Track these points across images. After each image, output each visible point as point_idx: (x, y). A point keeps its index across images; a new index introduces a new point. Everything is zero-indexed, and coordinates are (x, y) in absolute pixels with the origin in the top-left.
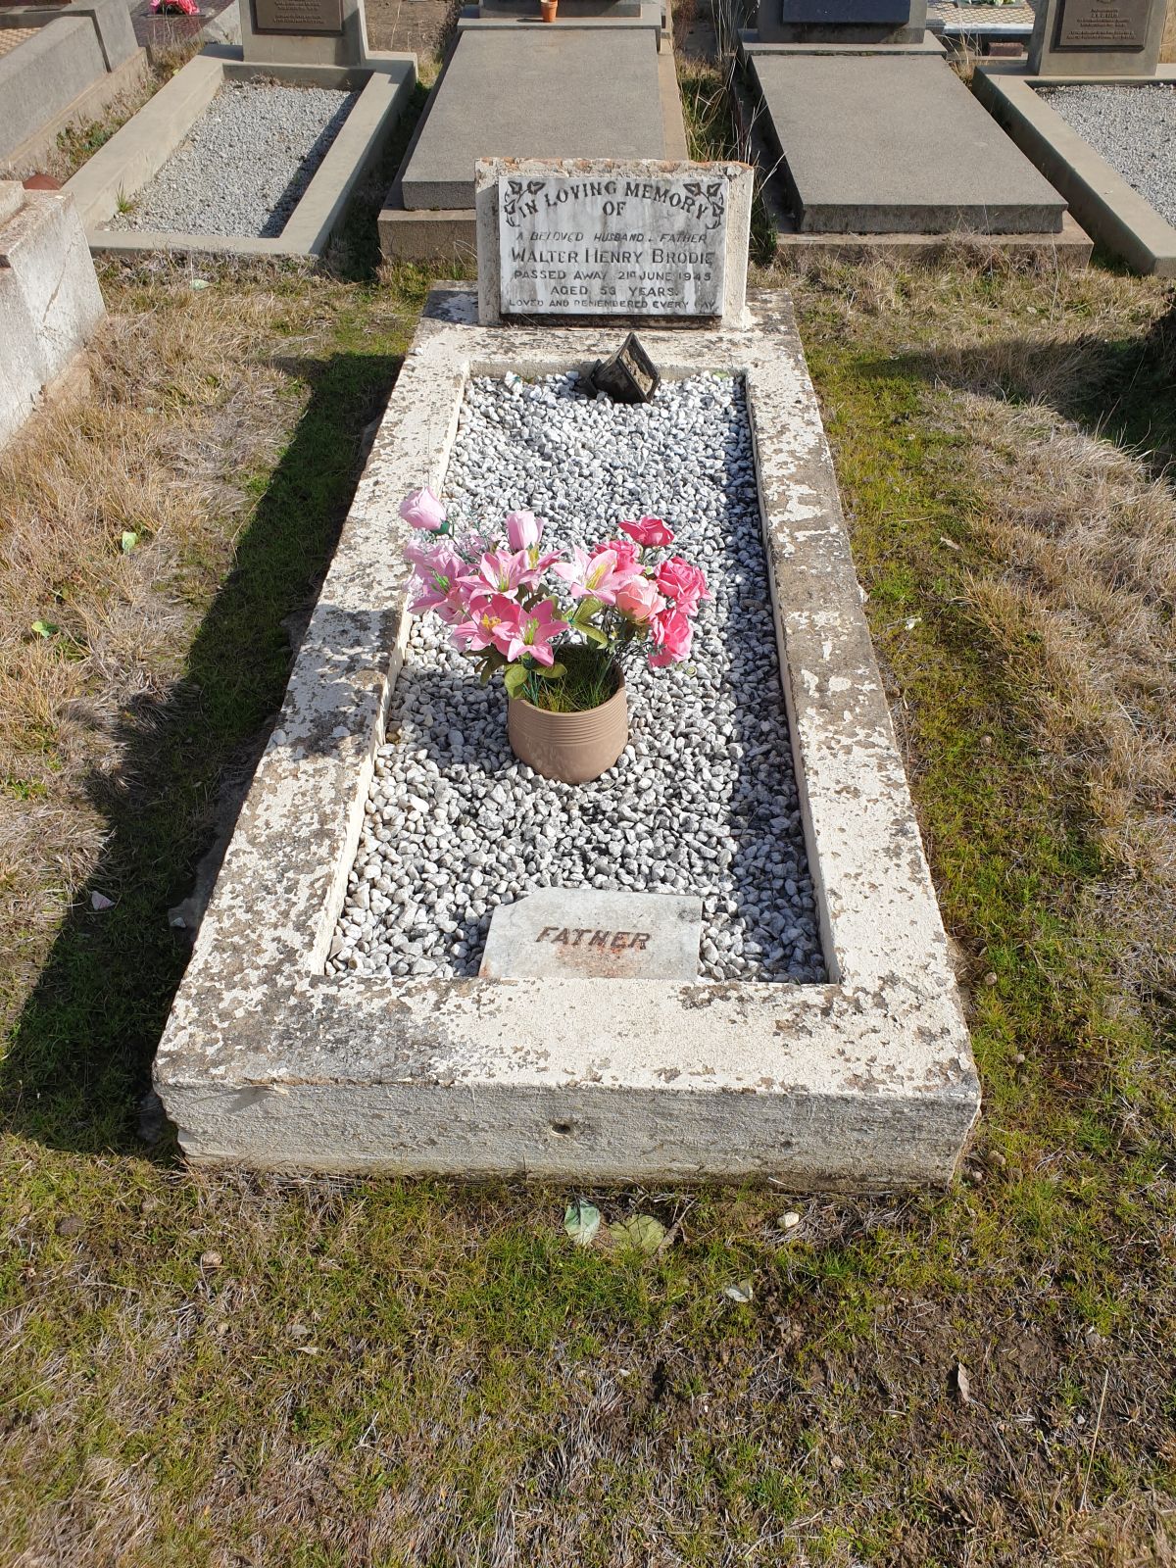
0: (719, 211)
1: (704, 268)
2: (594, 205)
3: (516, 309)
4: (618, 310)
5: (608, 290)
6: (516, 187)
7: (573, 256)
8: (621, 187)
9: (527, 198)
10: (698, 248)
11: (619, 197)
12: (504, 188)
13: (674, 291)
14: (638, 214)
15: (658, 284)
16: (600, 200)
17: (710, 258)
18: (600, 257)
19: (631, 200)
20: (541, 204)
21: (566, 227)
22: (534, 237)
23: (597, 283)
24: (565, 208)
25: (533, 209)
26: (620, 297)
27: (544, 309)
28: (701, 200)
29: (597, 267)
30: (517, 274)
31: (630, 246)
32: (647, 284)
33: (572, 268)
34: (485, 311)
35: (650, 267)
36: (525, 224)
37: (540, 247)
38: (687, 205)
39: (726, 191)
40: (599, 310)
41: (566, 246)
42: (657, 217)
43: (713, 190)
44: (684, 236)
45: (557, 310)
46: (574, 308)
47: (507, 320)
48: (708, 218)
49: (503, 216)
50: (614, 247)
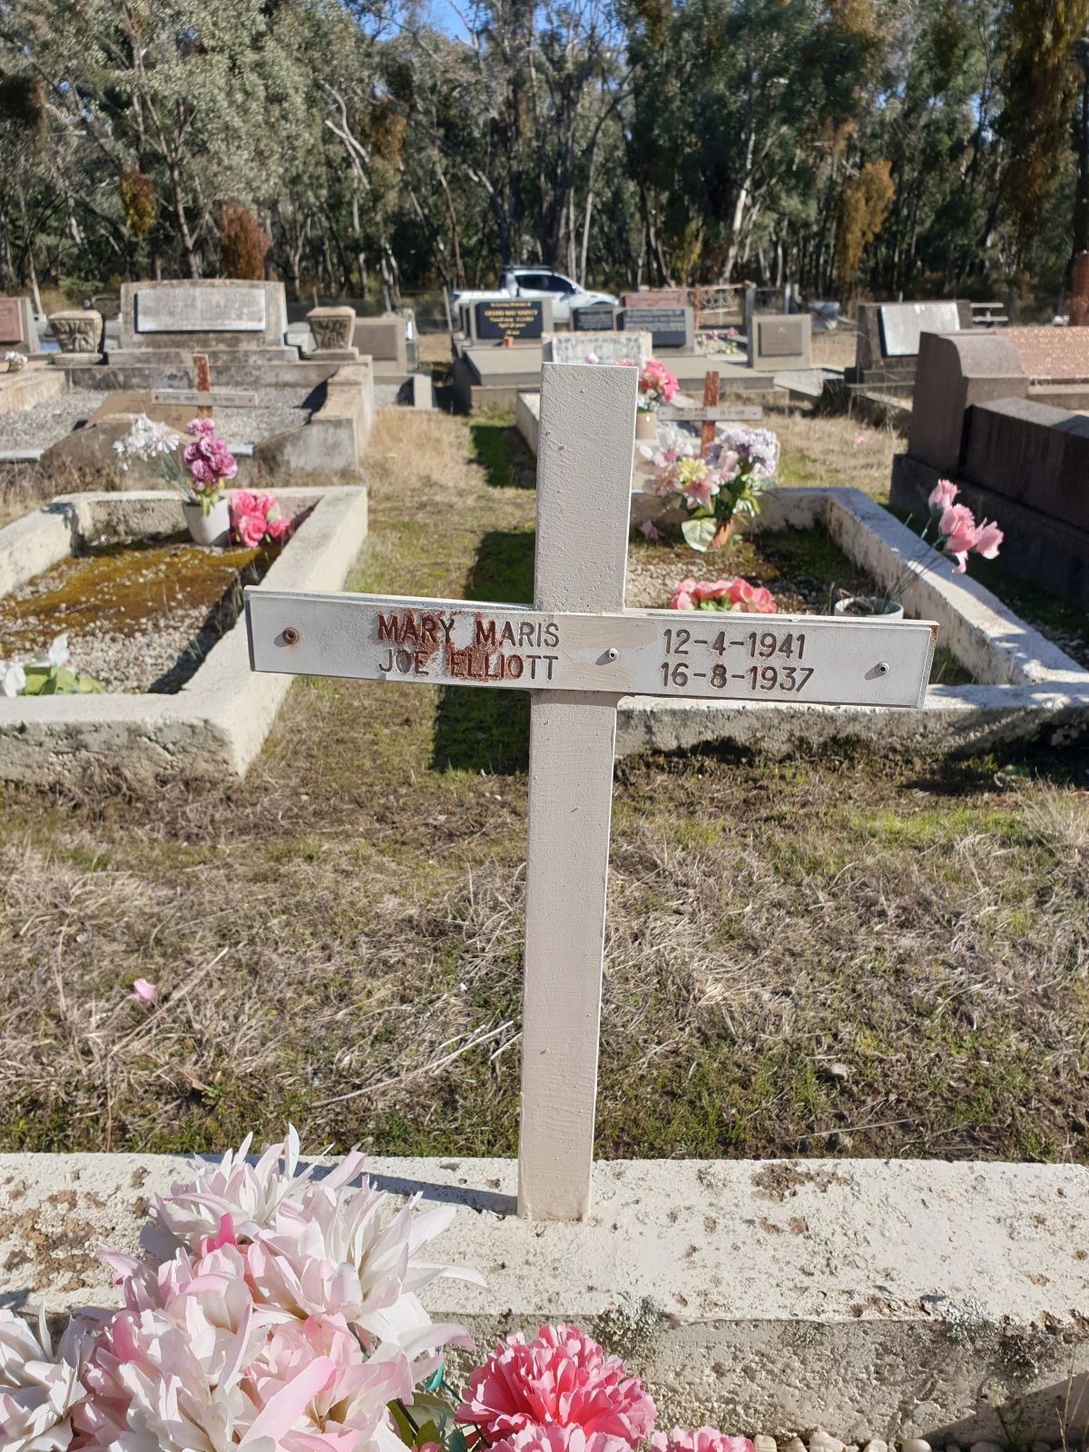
0: (639, 347)
2: (591, 347)
6: (560, 341)
8: (601, 340)
9: (564, 345)
16: (593, 345)
19: (605, 345)
20: (570, 347)
21: (580, 355)
24: (579, 348)
25: (567, 348)
28: (632, 344)
36: (564, 354)
38: (627, 345)
39: (641, 340)
43: (636, 340)
48: (635, 350)
49: (555, 351)
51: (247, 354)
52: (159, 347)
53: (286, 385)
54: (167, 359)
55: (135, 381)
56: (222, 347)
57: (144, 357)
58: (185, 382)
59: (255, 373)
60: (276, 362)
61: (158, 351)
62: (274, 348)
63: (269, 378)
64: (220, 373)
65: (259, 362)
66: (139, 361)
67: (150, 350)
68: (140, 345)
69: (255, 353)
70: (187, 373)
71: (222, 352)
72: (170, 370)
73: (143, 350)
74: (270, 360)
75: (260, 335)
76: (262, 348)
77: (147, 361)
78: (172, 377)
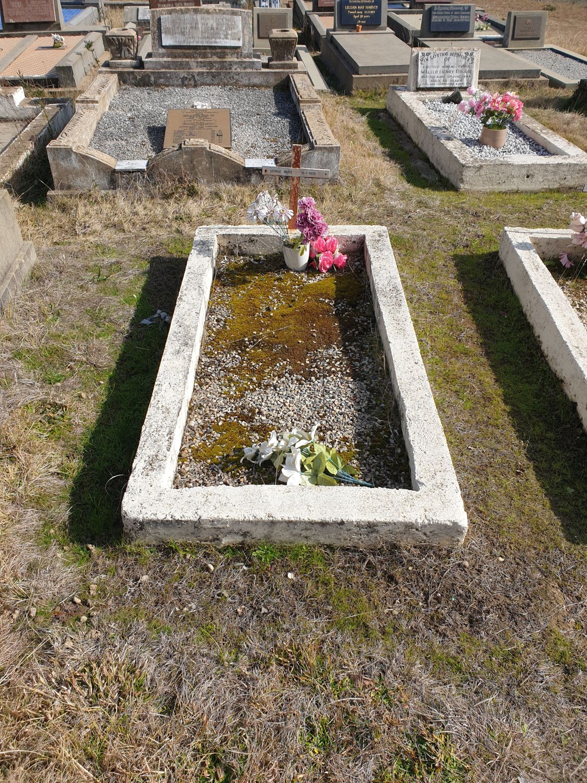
1: (469, 74)
2: (442, 59)
3: (422, 86)
4: (447, 86)
5: (445, 81)
6: (423, 54)
7: (436, 72)
8: (449, 54)
9: (426, 57)
10: (467, 69)
11: (448, 56)
12: (420, 55)
13: (461, 81)
14: (453, 60)
15: (457, 79)
16: (444, 57)
17: (470, 72)
18: (443, 72)
19: (452, 57)
20: (429, 59)
21: (435, 65)
22: (427, 67)
23: (442, 79)
24: (435, 59)
25: (427, 60)
26: (448, 82)
27: (429, 86)
28: (469, 57)
29: (443, 75)
30: (422, 77)
31: (450, 69)
32: (455, 79)
33: (437, 75)
34: (412, 87)
35: (455, 74)
36: (425, 63)
37: (428, 70)
38: (465, 58)
39: (474, 54)
40: (442, 86)
41: (435, 69)
42: (457, 61)
43: (471, 54)
44: (464, 66)
45: (432, 86)
46: (436, 86)
47: (418, 89)
48: (470, 61)
49: (420, 62)
50: (447, 69)
51: (231, 64)
52: (175, 57)
53: (254, 86)
54: (181, 66)
55: (162, 81)
56: (215, 59)
57: (167, 65)
58: (192, 82)
59: (236, 77)
60: (249, 70)
61: (175, 60)
62: (247, 60)
63: (245, 81)
64: (214, 77)
65: (239, 70)
66: (164, 67)
67: (169, 59)
68: (163, 56)
69: (236, 63)
70: (193, 76)
71: (215, 62)
72: (183, 73)
73: (165, 59)
74: (245, 68)
75: (239, 50)
76: (239, 60)
77: (169, 68)
78: (184, 79)
